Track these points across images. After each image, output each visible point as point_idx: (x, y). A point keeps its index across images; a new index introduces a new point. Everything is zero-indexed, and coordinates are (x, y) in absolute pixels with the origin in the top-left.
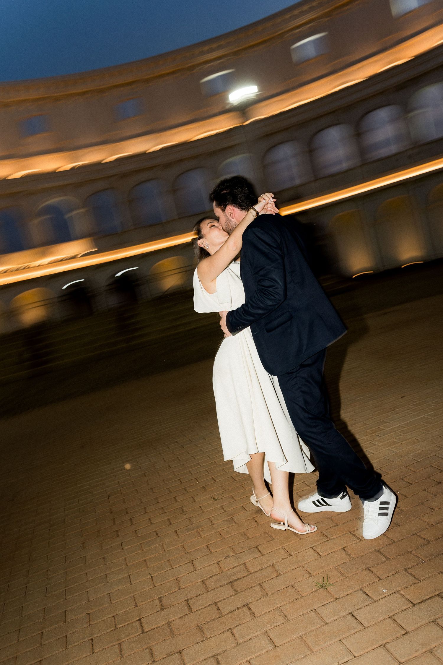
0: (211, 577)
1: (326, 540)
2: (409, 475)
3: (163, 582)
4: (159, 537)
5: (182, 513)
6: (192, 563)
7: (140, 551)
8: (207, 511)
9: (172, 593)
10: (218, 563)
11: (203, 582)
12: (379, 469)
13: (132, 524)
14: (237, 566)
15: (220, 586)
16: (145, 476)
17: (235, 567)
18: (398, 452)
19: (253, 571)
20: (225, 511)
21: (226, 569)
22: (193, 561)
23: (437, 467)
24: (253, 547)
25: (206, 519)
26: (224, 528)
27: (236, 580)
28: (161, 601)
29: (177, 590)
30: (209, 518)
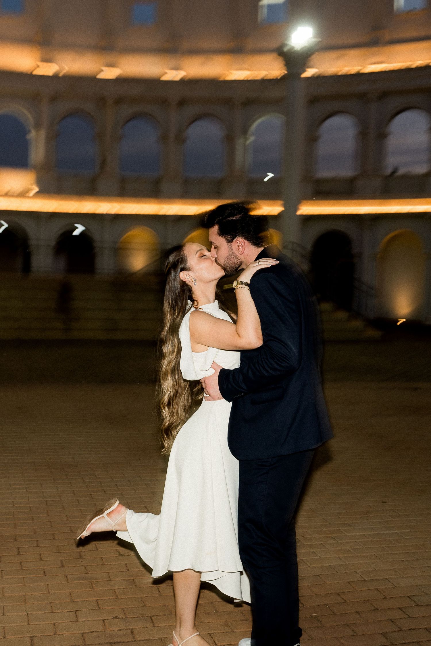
0: (92, 632)
1: (229, 631)
2: (348, 592)
3: (39, 623)
4: (47, 577)
5: (79, 559)
6: (76, 613)
7: (21, 585)
8: (108, 564)
9: (45, 636)
10: (104, 620)
11: (82, 634)
12: (318, 575)
13: (19, 553)
14: (123, 630)
15: (100, 644)
16: (47, 504)
17: (120, 630)
18: (347, 563)
19: (138, 639)
20: (128, 570)
21: (111, 629)
22: (77, 611)
23: (382, 592)
24: (147, 615)
25: (104, 572)
26: (121, 588)
27: (117, 643)
28: (32, 640)
29: (52, 634)
30: (108, 573)
